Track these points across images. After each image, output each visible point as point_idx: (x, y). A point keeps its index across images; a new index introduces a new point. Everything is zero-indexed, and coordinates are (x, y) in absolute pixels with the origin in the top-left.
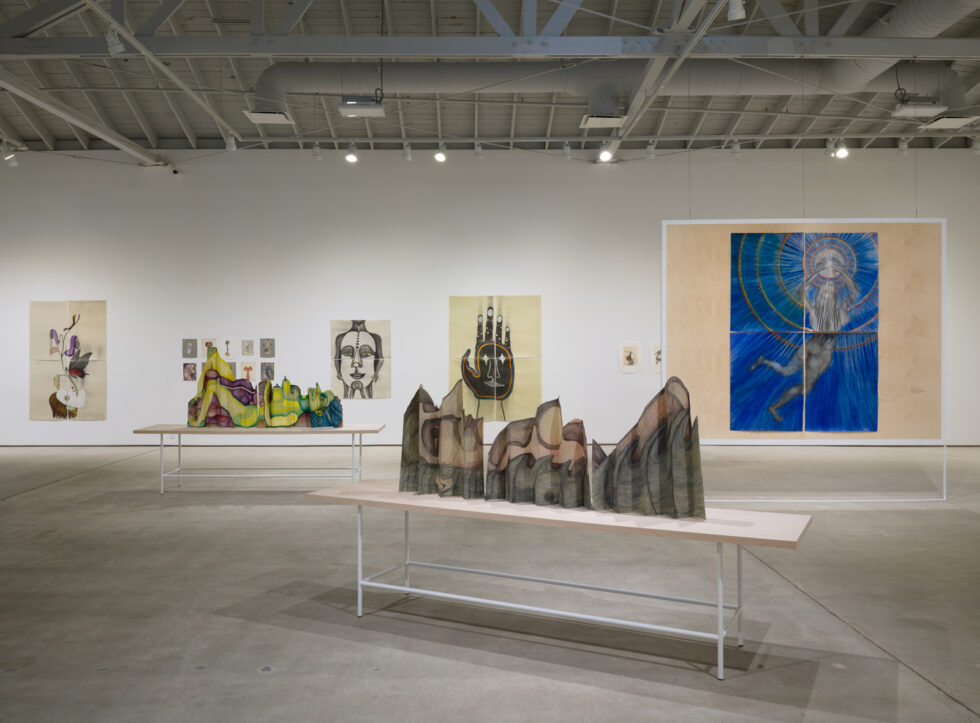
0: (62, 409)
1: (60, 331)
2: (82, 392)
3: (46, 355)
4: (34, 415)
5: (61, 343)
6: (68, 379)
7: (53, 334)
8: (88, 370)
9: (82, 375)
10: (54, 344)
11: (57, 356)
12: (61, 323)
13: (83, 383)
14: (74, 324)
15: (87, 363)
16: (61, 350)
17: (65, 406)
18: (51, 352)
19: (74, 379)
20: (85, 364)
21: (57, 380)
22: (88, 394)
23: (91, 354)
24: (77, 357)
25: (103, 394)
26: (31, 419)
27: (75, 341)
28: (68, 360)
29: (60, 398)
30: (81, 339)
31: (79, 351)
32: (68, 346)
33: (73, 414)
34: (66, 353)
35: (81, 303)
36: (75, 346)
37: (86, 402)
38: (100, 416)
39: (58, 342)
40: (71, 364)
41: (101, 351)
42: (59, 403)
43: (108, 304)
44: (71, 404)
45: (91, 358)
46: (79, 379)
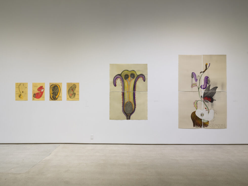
0: (199, 122)
1: (198, 74)
2: (212, 111)
3: (189, 89)
4: (181, 125)
5: (198, 81)
6: (203, 103)
7: (193, 75)
8: (215, 97)
9: (212, 100)
10: (194, 81)
11: (196, 89)
12: (198, 69)
13: (212, 105)
14: (206, 69)
15: (215, 92)
16: (198, 85)
17: (201, 120)
18: (193, 86)
19: (206, 103)
20: (213, 94)
21: (196, 104)
22: (215, 113)
23: (217, 87)
24: (209, 90)
25: (225, 113)
26: (180, 127)
27: (207, 80)
28: (202, 91)
29: (198, 114)
30: (211, 78)
31: (210, 86)
32: (202, 83)
33: (206, 125)
34: (201, 87)
35: (211, 56)
36: (207, 83)
37: (214, 117)
38: (223, 126)
39: (196, 80)
40: (205, 94)
41: (223, 85)
42: (197, 118)
43: (227, 56)
44: (205, 118)
45: (217, 90)
46: (210, 103)
